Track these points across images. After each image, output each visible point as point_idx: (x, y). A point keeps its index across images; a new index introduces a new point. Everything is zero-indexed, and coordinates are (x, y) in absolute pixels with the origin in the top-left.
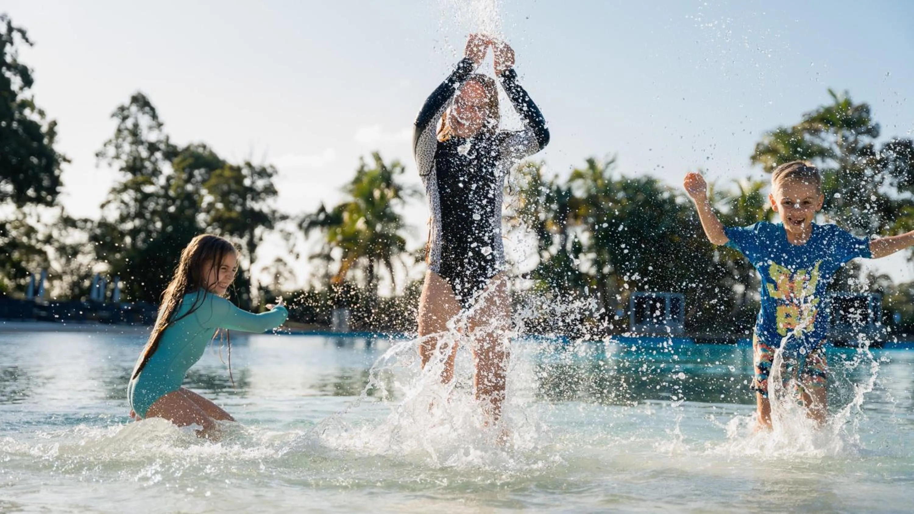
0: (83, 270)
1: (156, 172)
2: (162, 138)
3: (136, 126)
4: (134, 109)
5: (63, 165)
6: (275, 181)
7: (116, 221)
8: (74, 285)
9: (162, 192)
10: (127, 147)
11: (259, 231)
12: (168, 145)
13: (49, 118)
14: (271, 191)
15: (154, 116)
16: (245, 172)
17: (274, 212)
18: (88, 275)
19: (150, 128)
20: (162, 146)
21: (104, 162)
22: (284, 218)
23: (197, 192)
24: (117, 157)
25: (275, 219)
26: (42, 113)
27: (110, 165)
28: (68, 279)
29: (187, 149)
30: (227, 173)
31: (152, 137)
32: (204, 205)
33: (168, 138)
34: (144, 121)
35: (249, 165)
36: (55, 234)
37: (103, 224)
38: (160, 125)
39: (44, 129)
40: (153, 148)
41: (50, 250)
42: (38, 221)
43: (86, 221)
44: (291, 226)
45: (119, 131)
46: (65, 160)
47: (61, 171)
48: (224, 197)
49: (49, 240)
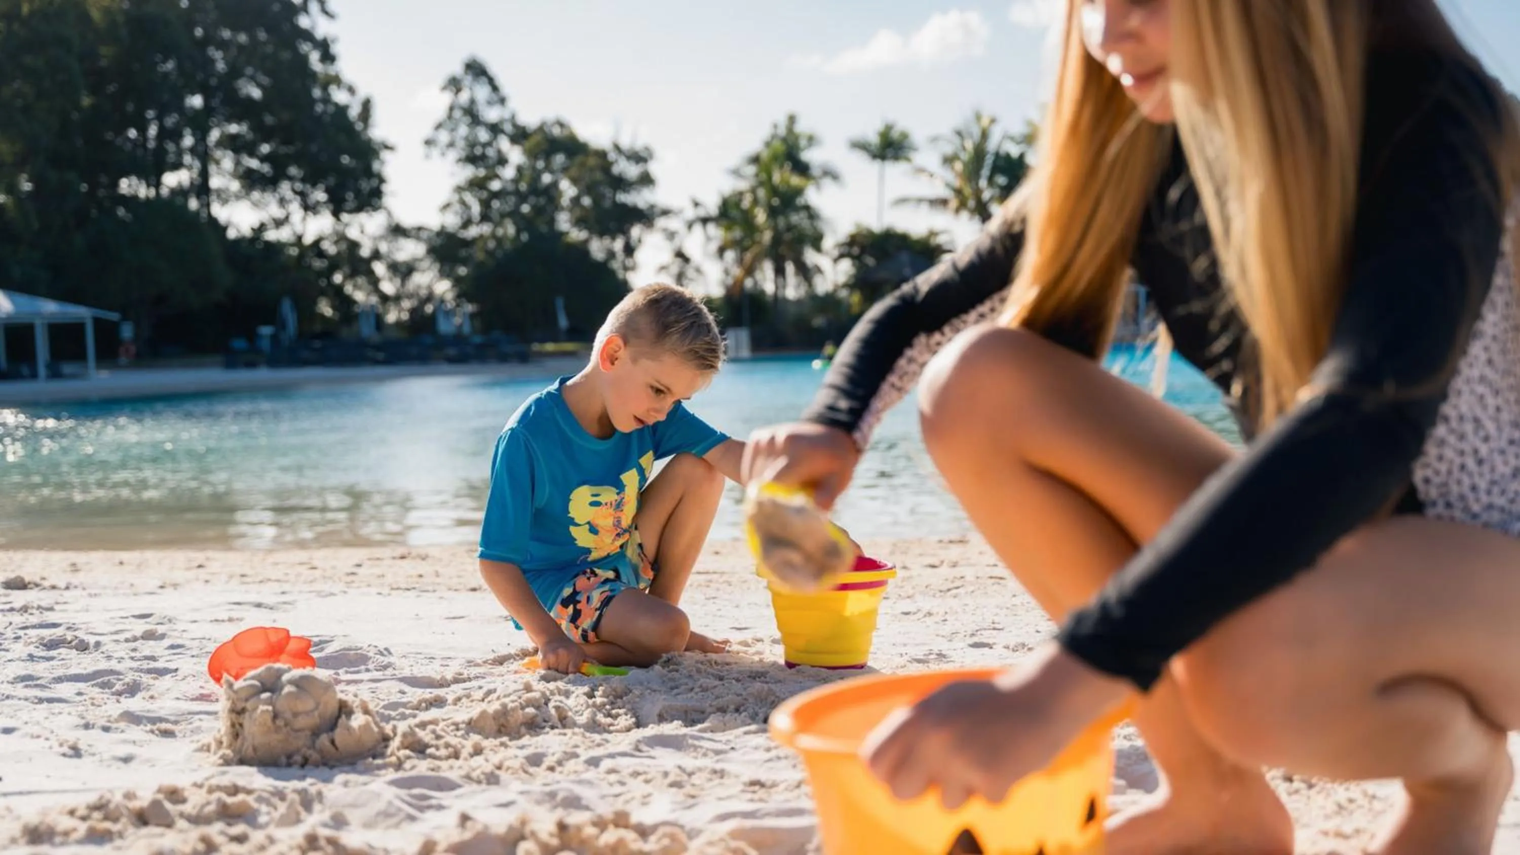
0: (423, 293)
1: (502, 161)
2: (507, 115)
3: (473, 102)
4: (468, 80)
5: (385, 155)
6: (654, 168)
7: (456, 227)
8: (413, 312)
9: (510, 187)
10: (463, 130)
11: (636, 231)
12: (515, 126)
13: (362, 93)
14: (646, 180)
15: (495, 88)
16: (612, 156)
17: (652, 207)
18: (430, 298)
19: (490, 103)
20: (508, 128)
21: (435, 152)
22: (665, 213)
23: (554, 185)
24: (451, 145)
25: (653, 214)
26: (351, 90)
27: (443, 154)
28: (407, 304)
29: (541, 129)
30: (592, 161)
31: (492, 114)
32: (565, 201)
33: (513, 117)
34: (482, 92)
35: (617, 148)
36: (383, 247)
37: (442, 233)
38: (502, 101)
39: (354, 112)
40: (495, 129)
41: (379, 268)
42: (362, 232)
43: (420, 229)
44: (673, 223)
45: (451, 109)
46: (387, 147)
47: (383, 163)
48: (589, 189)
49: (376, 255)
